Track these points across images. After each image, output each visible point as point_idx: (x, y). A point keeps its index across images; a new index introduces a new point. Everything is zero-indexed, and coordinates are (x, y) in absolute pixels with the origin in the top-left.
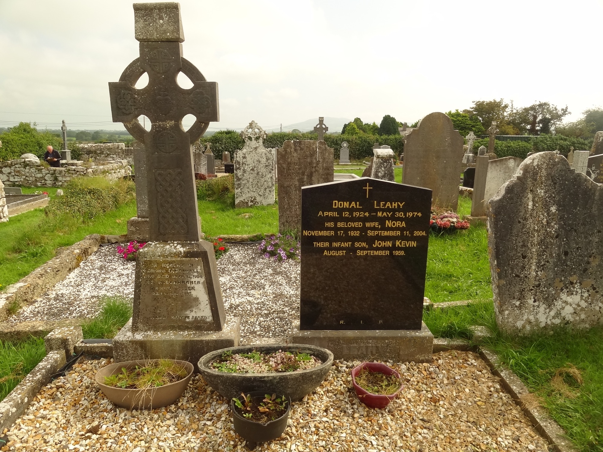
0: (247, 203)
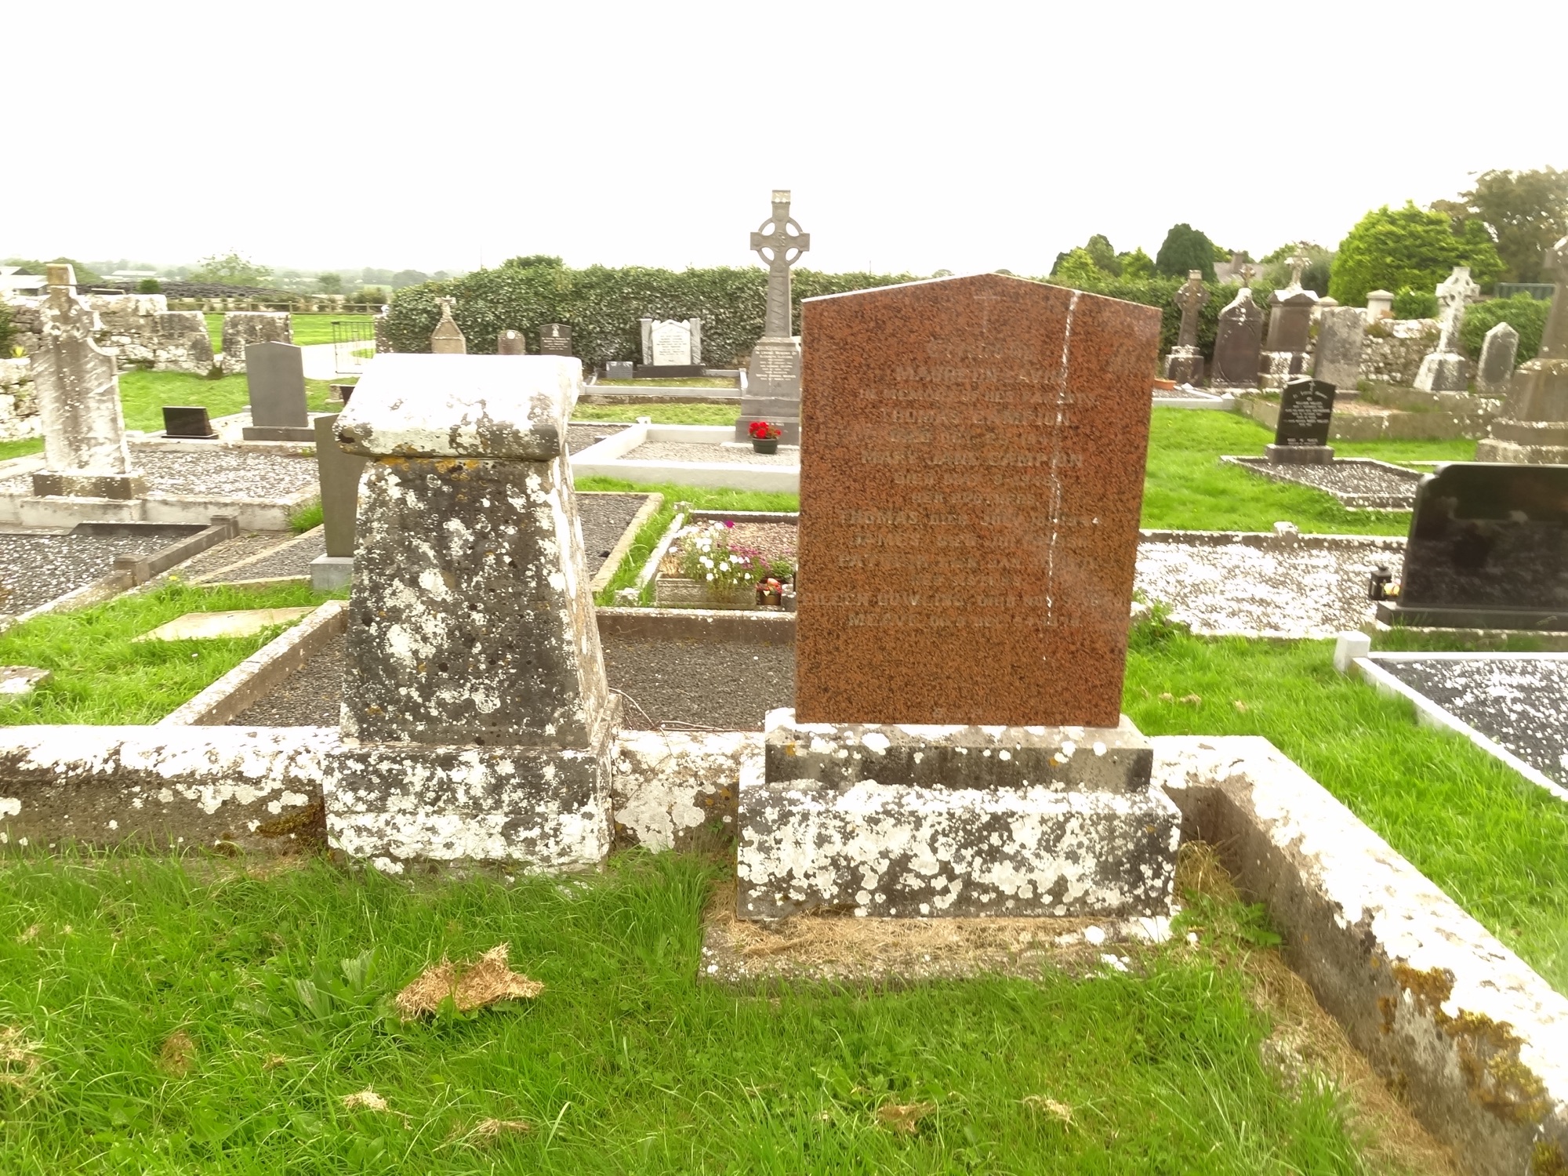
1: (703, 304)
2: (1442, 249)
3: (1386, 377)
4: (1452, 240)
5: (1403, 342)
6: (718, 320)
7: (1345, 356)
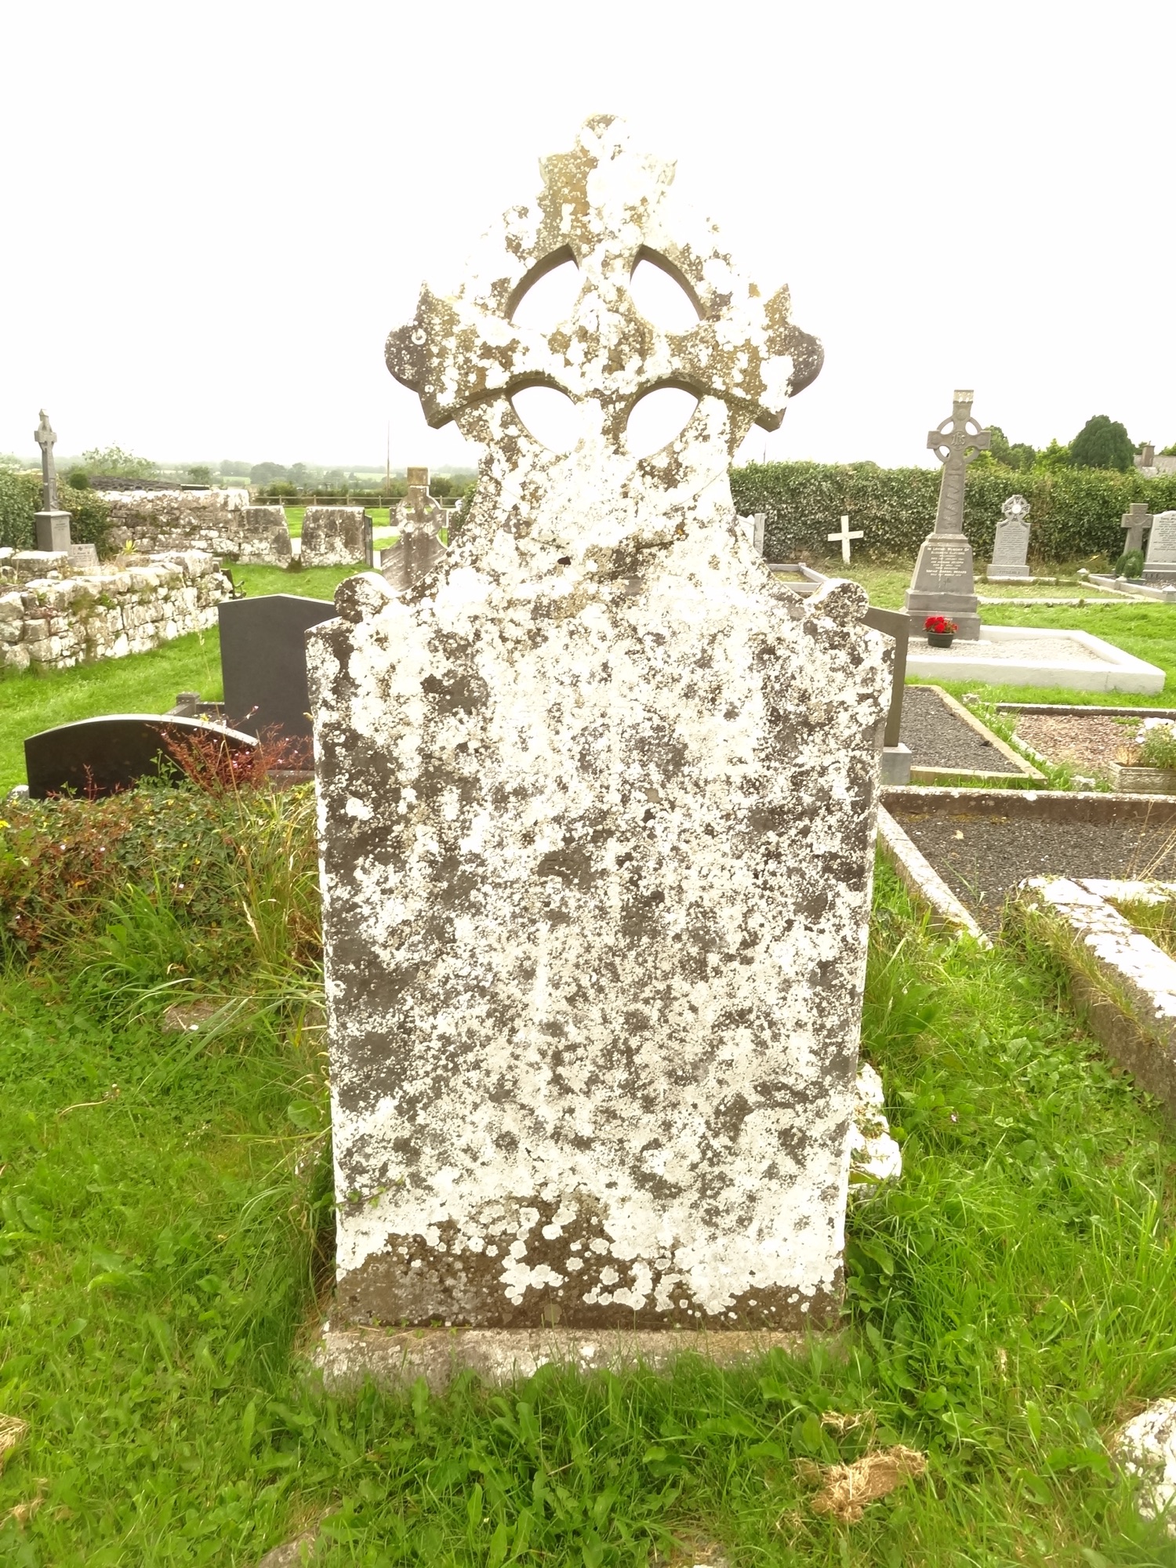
0: (485, 1268)
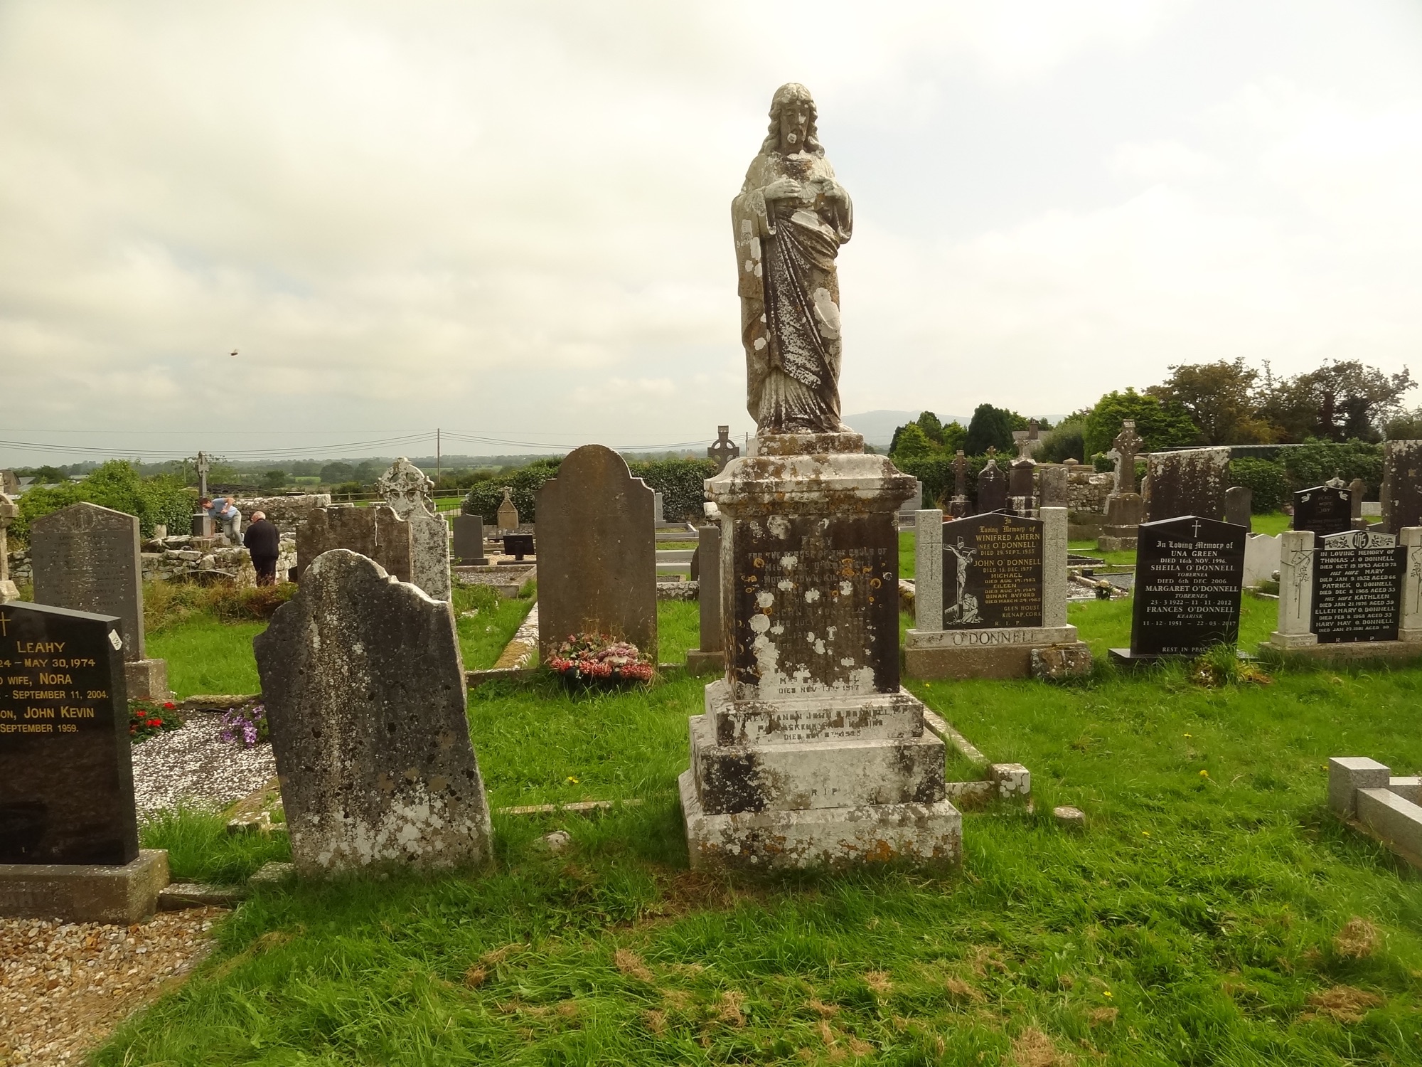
1: (662, 484)
2: (1155, 420)
3: (1089, 509)
4: (1161, 415)
5: (1096, 487)
6: (672, 493)
7: (1057, 497)
